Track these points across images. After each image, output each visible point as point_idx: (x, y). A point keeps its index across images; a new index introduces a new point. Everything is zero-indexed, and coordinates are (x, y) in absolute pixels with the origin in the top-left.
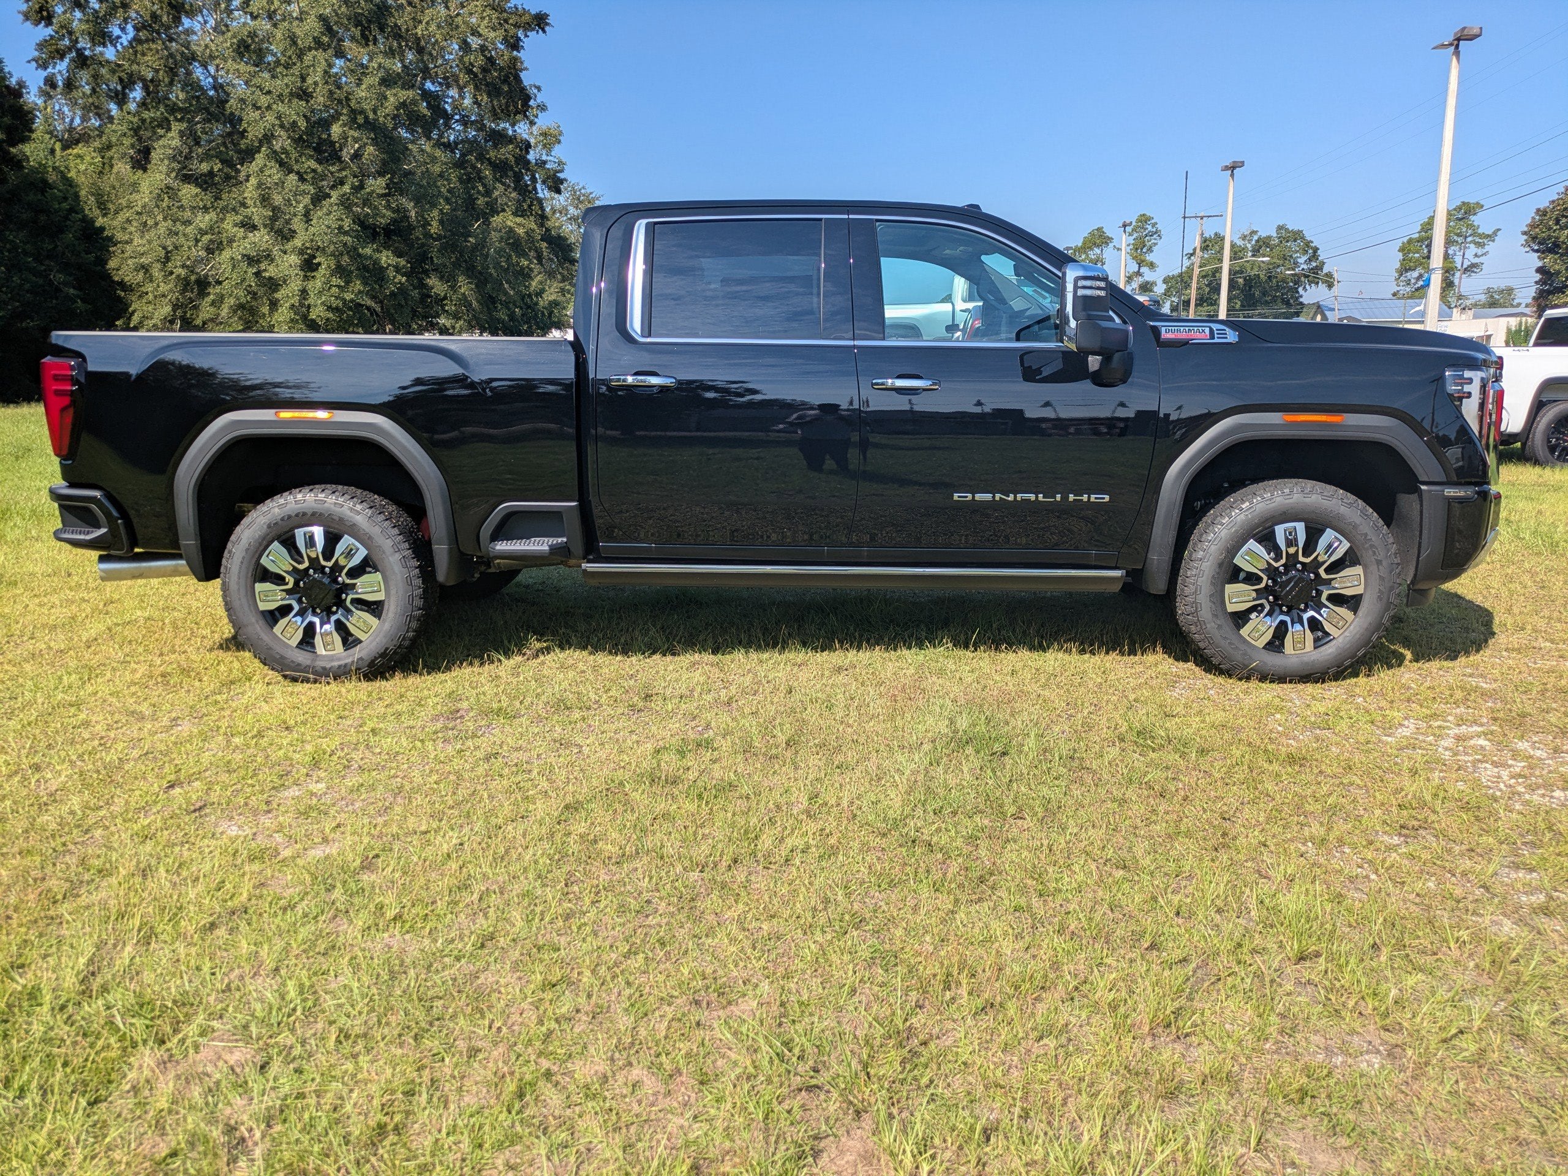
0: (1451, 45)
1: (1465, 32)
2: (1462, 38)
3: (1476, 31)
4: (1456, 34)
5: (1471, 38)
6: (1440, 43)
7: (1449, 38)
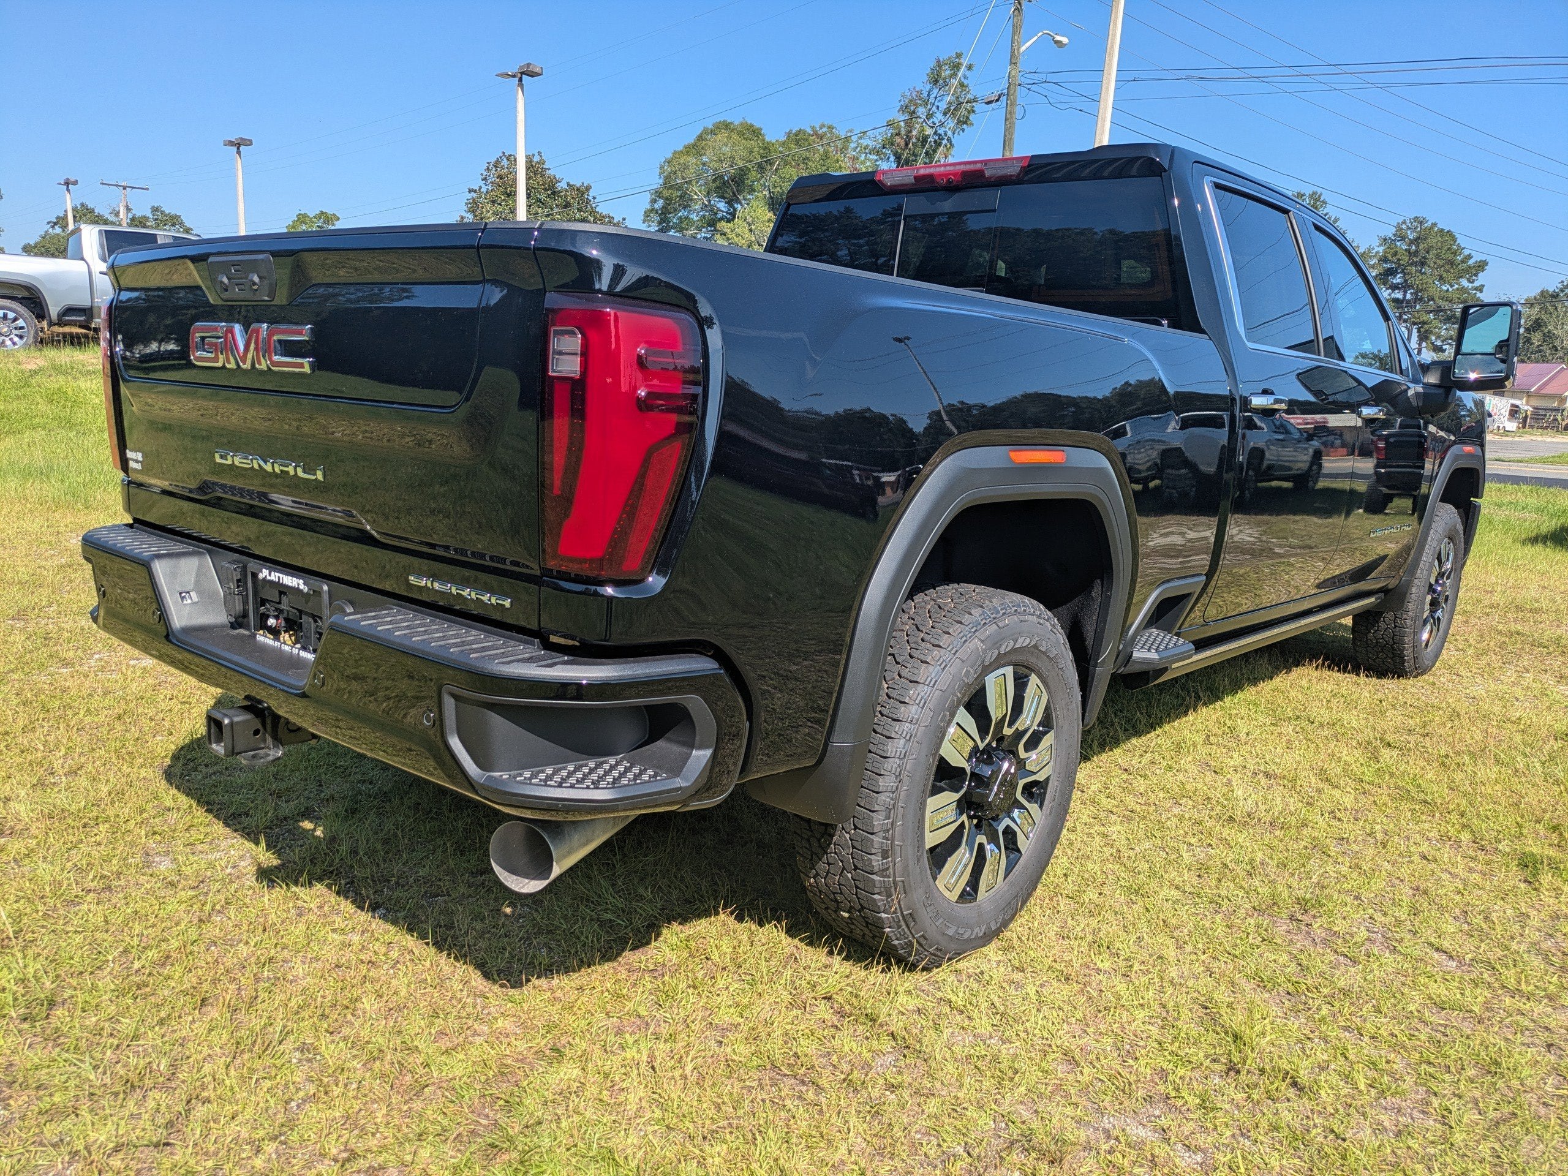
0: (514, 76)
1: (531, 69)
2: (528, 72)
3: (538, 70)
4: (521, 67)
5: (532, 75)
6: (504, 71)
7: (514, 69)
